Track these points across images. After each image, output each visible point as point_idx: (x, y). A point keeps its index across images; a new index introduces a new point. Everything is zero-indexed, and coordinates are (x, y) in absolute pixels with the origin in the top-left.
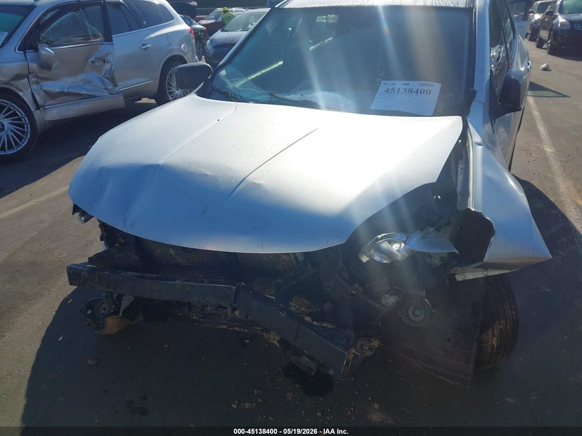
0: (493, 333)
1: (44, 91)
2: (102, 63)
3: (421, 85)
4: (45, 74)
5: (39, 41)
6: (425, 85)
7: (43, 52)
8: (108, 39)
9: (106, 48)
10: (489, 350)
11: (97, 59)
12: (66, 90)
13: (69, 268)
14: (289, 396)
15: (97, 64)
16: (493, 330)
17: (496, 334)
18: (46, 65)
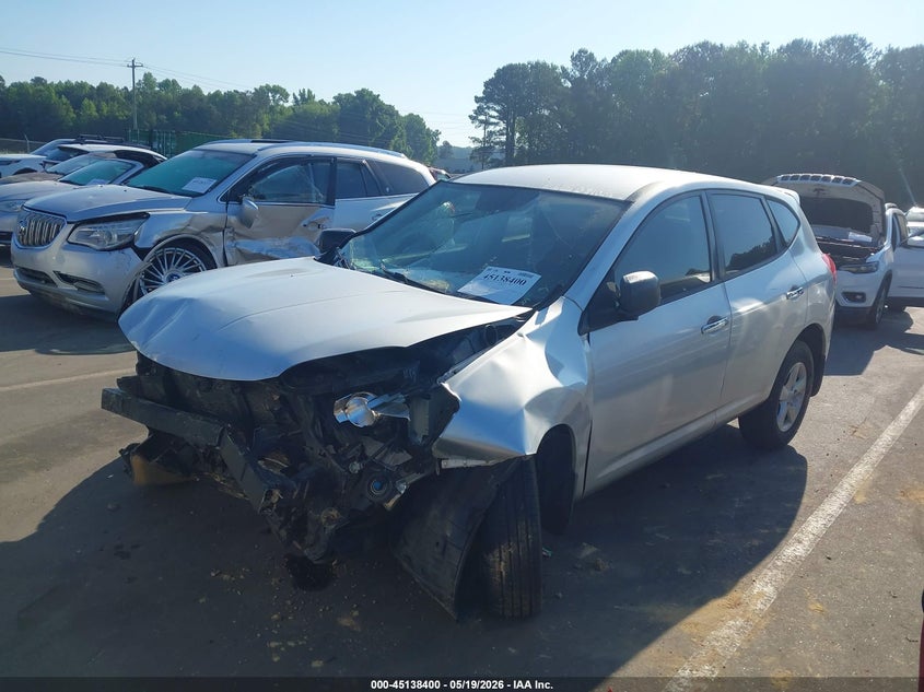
0: (501, 557)
1: (240, 251)
2: (316, 228)
3: (521, 274)
4: (243, 230)
5: (247, 193)
6: (524, 275)
7: (246, 206)
8: (330, 202)
9: (325, 210)
10: (497, 578)
11: (310, 223)
12: (264, 253)
13: (104, 390)
14: (274, 581)
15: (310, 228)
16: (500, 552)
17: (503, 557)
18: (246, 221)
